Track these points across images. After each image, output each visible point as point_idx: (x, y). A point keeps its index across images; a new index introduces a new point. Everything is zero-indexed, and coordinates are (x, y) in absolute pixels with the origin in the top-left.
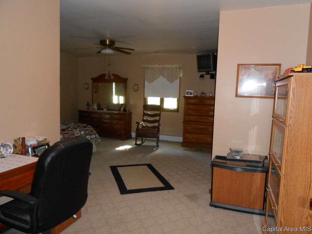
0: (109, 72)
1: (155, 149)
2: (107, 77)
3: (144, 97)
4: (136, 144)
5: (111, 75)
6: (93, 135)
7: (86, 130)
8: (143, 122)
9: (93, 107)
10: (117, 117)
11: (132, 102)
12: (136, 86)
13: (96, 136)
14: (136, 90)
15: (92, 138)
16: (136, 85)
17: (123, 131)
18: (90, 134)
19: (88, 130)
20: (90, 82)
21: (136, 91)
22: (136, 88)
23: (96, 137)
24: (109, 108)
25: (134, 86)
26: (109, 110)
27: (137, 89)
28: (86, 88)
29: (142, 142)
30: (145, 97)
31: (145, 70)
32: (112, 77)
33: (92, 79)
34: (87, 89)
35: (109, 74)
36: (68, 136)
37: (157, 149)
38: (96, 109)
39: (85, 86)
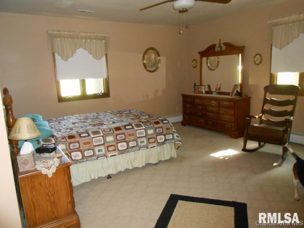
0: (220, 40)
1: (275, 164)
2: (217, 49)
3: (270, 72)
4: (244, 150)
5: (222, 45)
6: (169, 134)
7: (156, 128)
8: (261, 115)
9: (199, 90)
10: (226, 104)
11: (251, 81)
12: (258, 57)
13: (173, 136)
14: (257, 62)
15: (167, 138)
16: (257, 55)
17: (233, 125)
18: (165, 133)
19: (161, 127)
20: (198, 57)
21: (258, 64)
22: (257, 60)
23: (173, 138)
24: (221, 91)
25: (255, 57)
26: (220, 93)
27: (259, 61)
28: (194, 66)
29: (259, 145)
30: (272, 72)
31: (273, 28)
32: (224, 48)
33: (199, 53)
34: (196, 67)
35: (220, 44)
36: (124, 138)
37: (280, 165)
38: (204, 92)
39: (193, 64)
